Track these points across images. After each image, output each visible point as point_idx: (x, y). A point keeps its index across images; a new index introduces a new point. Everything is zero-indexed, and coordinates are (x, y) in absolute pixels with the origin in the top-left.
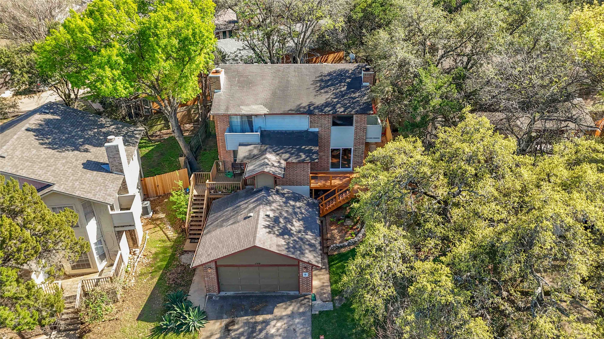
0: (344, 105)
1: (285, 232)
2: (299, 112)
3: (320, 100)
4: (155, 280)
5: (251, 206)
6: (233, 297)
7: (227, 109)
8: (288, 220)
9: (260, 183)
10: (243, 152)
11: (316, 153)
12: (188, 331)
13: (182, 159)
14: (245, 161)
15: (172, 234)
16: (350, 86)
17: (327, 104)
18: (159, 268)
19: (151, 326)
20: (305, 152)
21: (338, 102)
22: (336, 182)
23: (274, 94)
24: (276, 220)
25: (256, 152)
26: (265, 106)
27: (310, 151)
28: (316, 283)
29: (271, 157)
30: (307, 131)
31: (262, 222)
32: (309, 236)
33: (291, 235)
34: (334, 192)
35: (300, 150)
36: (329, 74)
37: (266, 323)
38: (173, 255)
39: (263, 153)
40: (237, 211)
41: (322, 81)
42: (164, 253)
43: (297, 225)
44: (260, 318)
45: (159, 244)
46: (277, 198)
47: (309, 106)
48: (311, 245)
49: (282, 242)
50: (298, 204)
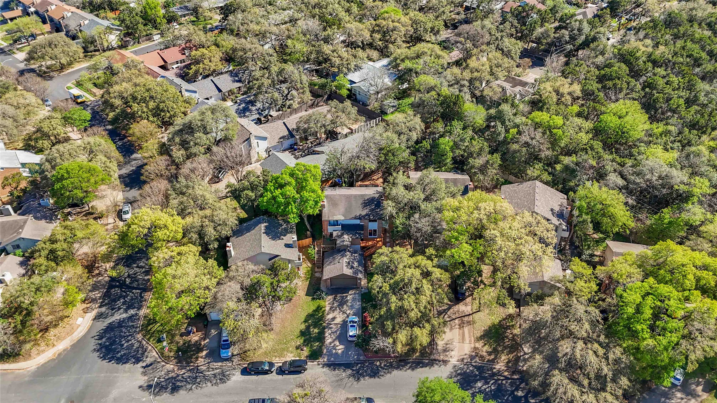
0: (373, 215)
1: (352, 267)
2: (356, 218)
3: (364, 213)
4: (308, 282)
5: (340, 257)
6: (336, 288)
7: (328, 217)
8: (353, 263)
9: (342, 248)
10: (335, 234)
11: (363, 234)
12: (323, 299)
13: (308, 232)
14: (336, 238)
15: (310, 265)
16: (376, 205)
17: (366, 215)
18: (308, 278)
19: (311, 297)
20: (358, 234)
21: (371, 214)
22: (370, 243)
23: (346, 209)
24: (349, 263)
25: (339, 234)
26: (343, 216)
27: (360, 233)
28: (362, 283)
29: (346, 237)
30: (359, 224)
31: (345, 264)
32: (360, 268)
33: (354, 268)
34: (369, 248)
35: (356, 233)
36: (367, 200)
37: (347, 296)
38: (312, 273)
39: (342, 234)
40: (334, 259)
41: (364, 203)
42: (308, 272)
43: (356, 264)
44: (344, 295)
45: (306, 269)
46: (348, 253)
47: (360, 215)
48: (361, 272)
49: (351, 271)
50: (356, 255)
